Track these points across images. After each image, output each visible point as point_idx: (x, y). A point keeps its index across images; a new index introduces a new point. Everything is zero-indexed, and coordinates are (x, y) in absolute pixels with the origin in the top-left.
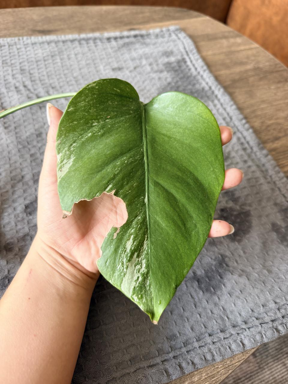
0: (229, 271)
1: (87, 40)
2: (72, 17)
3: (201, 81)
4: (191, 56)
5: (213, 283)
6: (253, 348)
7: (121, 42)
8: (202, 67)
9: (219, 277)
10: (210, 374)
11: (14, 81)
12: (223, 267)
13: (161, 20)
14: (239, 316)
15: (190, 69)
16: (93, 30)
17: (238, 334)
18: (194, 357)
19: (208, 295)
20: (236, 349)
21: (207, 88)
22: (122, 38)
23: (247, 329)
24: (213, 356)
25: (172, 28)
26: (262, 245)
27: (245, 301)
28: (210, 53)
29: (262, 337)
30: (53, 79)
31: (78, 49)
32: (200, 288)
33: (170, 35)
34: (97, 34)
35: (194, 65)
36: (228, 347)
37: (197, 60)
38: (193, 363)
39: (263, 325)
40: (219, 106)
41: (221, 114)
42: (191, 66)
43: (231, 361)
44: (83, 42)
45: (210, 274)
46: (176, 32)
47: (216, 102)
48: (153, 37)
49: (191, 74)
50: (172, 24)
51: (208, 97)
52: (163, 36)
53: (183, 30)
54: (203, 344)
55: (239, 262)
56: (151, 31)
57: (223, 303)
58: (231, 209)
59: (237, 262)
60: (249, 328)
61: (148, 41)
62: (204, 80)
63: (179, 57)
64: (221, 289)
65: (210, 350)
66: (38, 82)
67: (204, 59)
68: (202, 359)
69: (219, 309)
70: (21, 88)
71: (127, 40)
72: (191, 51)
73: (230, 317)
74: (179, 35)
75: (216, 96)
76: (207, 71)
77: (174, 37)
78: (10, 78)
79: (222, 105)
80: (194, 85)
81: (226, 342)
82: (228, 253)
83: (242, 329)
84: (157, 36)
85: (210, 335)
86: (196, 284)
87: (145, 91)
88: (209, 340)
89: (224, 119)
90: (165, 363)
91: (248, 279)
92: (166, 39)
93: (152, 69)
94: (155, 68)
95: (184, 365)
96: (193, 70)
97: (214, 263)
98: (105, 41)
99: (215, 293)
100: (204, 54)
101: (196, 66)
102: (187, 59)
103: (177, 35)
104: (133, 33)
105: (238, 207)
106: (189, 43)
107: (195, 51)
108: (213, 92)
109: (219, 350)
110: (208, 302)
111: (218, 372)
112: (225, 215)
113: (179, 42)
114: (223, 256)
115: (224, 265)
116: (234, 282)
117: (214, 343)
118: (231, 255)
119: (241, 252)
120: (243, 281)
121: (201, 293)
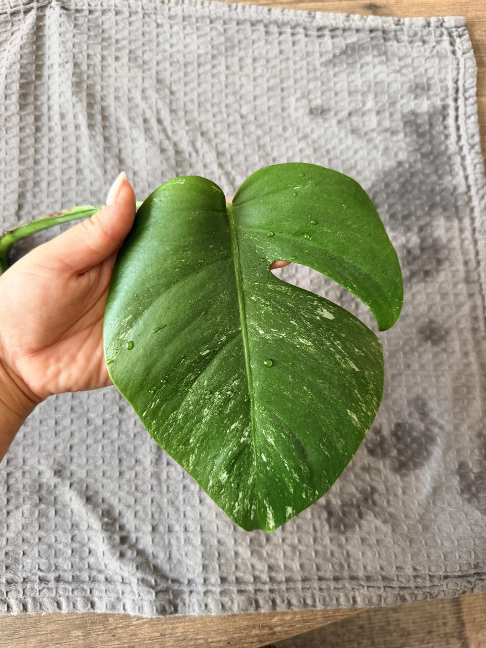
0: (373, 511)
1: (282, 25)
3: (458, 168)
4: (461, 102)
5: (348, 520)
8: (472, 136)
9: (357, 515)
11: (143, 105)
12: (367, 504)
14: (362, 569)
15: (447, 137)
17: (353, 589)
18: (292, 597)
19: (334, 532)
20: (343, 604)
21: (462, 189)
22: (346, 30)
23: (366, 588)
24: (315, 602)
26: (431, 490)
27: (377, 556)
29: (380, 600)
30: (206, 111)
31: (262, 45)
32: (328, 521)
33: (440, 38)
34: (300, 13)
35: (458, 128)
36: (334, 599)
38: (289, 603)
39: (387, 589)
40: (468, 234)
41: (465, 252)
42: (452, 130)
44: (274, 30)
49: (446, 149)
51: (457, 209)
53: (470, 28)
54: (307, 587)
55: (391, 503)
57: (349, 547)
59: (388, 502)
60: (368, 587)
61: (393, 46)
62: (464, 167)
63: (438, 102)
64: (354, 532)
65: (313, 595)
66: (181, 114)
68: (300, 602)
69: (342, 552)
70: (153, 122)
72: (465, 91)
73: (352, 566)
74: (458, 42)
75: (472, 210)
76: (477, 149)
77: (445, 44)
78: (137, 95)
79: (474, 230)
80: (443, 175)
81: (335, 592)
82: (381, 488)
83: (360, 584)
84: (414, 37)
86: (325, 515)
88: (316, 585)
89: (466, 263)
90: (258, 593)
91: (393, 530)
92: (428, 49)
93: (379, 123)
94: (387, 124)
95: (278, 601)
96: (453, 138)
97: (358, 496)
98: (314, 33)
99: (344, 533)
101: (462, 130)
102: (451, 112)
104: (370, 21)
105: (422, 427)
108: (469, 201)
109: (324, 598)
110: (331, 540)
111: (315, 619)
112: (399, 433)
113: (450, 61)
114: (374, 490)
115: (370, 502)
116: (373, 526)
117: (320, 589)
118: (384, 492)
119: (400, 491)
120: (386, 529)
121: (327, 528)
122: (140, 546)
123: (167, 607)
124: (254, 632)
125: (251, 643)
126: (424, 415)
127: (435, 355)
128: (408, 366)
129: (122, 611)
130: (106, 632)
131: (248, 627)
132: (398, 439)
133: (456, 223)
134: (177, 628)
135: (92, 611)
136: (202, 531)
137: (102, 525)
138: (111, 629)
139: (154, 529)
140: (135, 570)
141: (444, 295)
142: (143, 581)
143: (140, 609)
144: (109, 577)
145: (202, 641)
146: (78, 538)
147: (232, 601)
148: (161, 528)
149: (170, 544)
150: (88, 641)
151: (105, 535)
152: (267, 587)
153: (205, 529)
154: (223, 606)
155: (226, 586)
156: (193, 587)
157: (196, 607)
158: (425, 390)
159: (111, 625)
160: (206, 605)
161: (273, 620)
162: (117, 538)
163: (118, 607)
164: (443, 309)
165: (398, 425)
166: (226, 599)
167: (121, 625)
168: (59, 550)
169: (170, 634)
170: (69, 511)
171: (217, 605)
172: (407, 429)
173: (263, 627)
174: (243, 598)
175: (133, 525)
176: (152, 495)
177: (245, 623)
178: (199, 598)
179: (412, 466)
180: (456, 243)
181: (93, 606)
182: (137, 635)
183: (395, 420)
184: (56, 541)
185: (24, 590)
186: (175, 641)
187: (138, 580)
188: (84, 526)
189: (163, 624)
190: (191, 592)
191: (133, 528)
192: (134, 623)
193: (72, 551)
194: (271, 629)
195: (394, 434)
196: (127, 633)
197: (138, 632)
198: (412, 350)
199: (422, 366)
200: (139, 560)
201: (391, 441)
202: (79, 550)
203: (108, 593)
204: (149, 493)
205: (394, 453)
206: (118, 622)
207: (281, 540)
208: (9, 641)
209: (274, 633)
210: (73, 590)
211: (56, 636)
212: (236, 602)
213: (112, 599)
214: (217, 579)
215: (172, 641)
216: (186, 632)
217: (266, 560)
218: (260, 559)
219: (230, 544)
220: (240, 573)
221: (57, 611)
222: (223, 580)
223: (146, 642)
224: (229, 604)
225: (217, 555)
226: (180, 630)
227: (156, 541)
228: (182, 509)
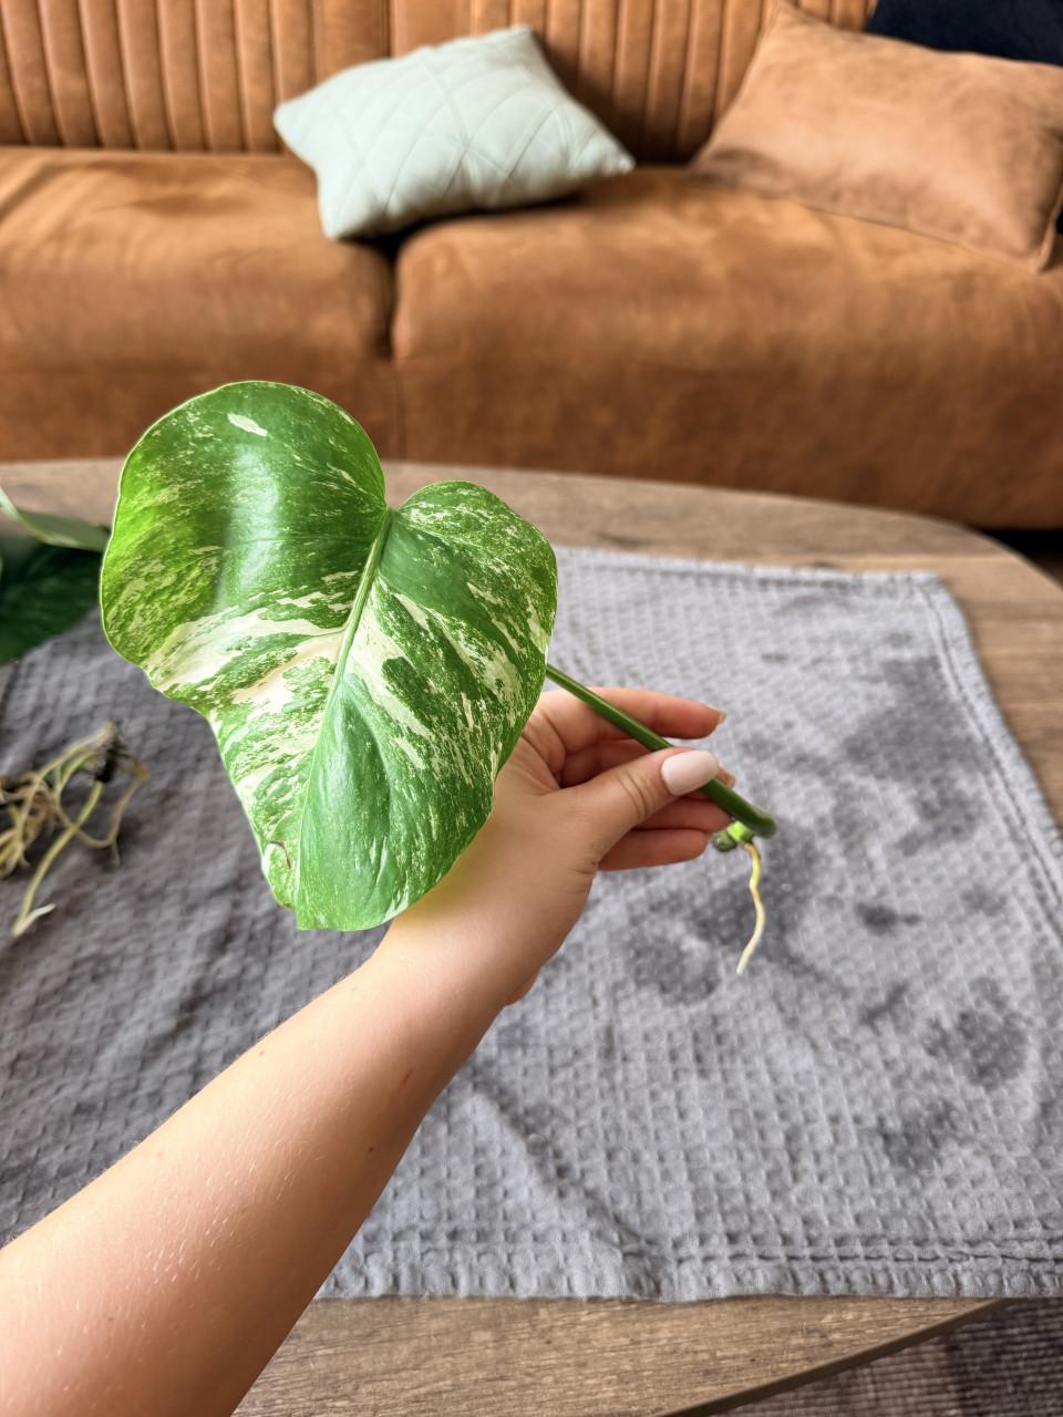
0: (955, 1138)
1: (716, 577)
2: (686, 512)
3: (967, 718)
4: (953, 652)
5: (917, 1150)
6: (979, 1300)
7: (791, 594)
8: (976, 685)
9: (930, 1144)
10: (879, 1318)
12: (943, 1127)
13: (896, 549)
14: (958, 1228)
15: (944, 686)
16: (731, 554)
17: (951, 1261)
18: (851, 1272)
19: (901, 1170)
20: (940, 1287)
21: (979, 737)
22: (795, 583)
23: (972, 1259)
24: (891, 1283)
25: (920, 576)
26: (1038, 1109)
27: (978, 1205)
28: (1003, 652)
29: (1001, 1282)
30: (634, 655)
31: (693, 596)
32: (888, 1153)
33: (911, 593)
34: (737, 567)
35: (956, 678)
36: (923, 1278)
37: (966, 666)
38: (848, 1280)
39: (1008, 1260)
40: (1000, 786)
41: (1001, 807)
42: (949, 679)
43: (927, 1309)
44: (707, 582)
45: (911, 1132)
46: (927, 589)
47: (995, 776)
48: (868, 591)
49: (946, 699)
50: (918, 566)
51: (977, 761)
52: (893, 595)
53: (945, 583)
54: (874, 1255)
55: (981, 1127)
56: (867, 577)
57: (929, 1193)
58: (984, 1019)
59: (975, 1125)
60: (976, 1257)
61: (854, 599)
62: (975, 717)
63: (924, 652)
64: (931, 1168)
65: (886, 1270)
66: (603, 655)
67: (985, 667)
68: (867, 1280)
69: (919, 1202)
71: (804, 591)
72: (955, 641)
73: (941, 1224)
74: (934, 597)
75: (997, 763)
76: (987, 699)
77: (919, 599)
79: (1007, 785)
80: (949, 725)
81: (923, 1265)
82: (960, 1104)
83: (961, 1253)
84: (879, 591)
85: (891, 1243)
86: (879, 1142)
87: (830, 720)
88: (885, 1249)
89: (1007, 820)
90: (794, 1262)
91: (994, 1165)
92: (898, 603)
93: (855, 671)
94: (864, 671)
95: (830, 1276)
96: (953, 689)
97: (926, 1113)
98: (755, 586)
99: (916, 1172)
100: (989, 652)
101: (963, 680)
102: (944, 662)
103: (927, 597)
104: (822, 575)
105: (1000, 1019)
106: (953, 622)
107: (965, 642)
108: (991, 752)
109: (906, 1275)
110: (898, 1181)
111: (897, 1319)
112: (968, 1027)
113: (930, 615)
114: (948, 1107)
115: (946, 1124)
116: (960, 1161)
117: (897, 1260)
118: (965, 1110)
119: (989, 1110)
120: (982, 1165)
121: (886, 1162)
122: (590, 1184)
123: (643, 1280)
124: (796, 1341)
125: (794, 1361)
126: (999, 1004)
127: (995, 928)
128: (960, 940)
129: (564, 1292)
130: (535, 1335)
131: (782, 1331)
132: (969, 1036)
133: (981, 779)
134: (658, 1330)
135: (511, 1293)
136: (688, 1159)
137: (527, 1146)
138: (543, 1330)
139: (610, 1156)
140: (585, 1216)
141: (987, 857)
142: (599, 1234)
143: (599, 1281)
144: (538, 1233)
145: (705, 1356)
146: (486, 1171)
147: (752, 1270)
148: (621, 1156)
149: (637, 1181)
150: (502, 1350)
151: (532, 1160)
152: (807, 1252)
153: (691, 1157)
154: (739, 1279)
155: (739, 1248)
156: (683, 1252)
157: (692, 1283)
158: (991, 970)
159: (544, 1321)
160: (709, 1281)
161: (823, 1321)
162: (552, 1170)
163: (558, 1284)
164: (989, 873)
165: (964, 1017)
166: (741, 1266)
167: (560, 1323)
168: (455, 1190)
169: (649, 1341)
170: (470, 1130)
171: (727, 1277)
172: (978, 1021)
173: (809, 1332)
174: (770, 1264)
175: (575, 1150)
176: (604, 1104)
177: (777, 1324)
178: (695, 1268)
179: (998, 1075)
180: (987, 797)
181: (513, 1285)
182: (590, 1341)
183: (958, 1008)
184: (449, 1175)
185: (395, 1252)
186: (657, 1355)
187: (592, 1234)
188: (494, 1154)
189: (634, 1324)
190: (680, 1261)
191: (576, 1155)
192: (585, 1319)
193: (478, 1192)
194: (823, 1336)
195: (960, 1029)
196: (573, 1338)
197: (592, 1336)
198: (960, 920)
199: (980, 941)
200: (590, 1202)
201: (957, 1039)
202: (487, 1183)
203: (540, 1259)
204: (598, 1101)
205: (967, 1054)
206: (556, 1316)
207: (816, 1179)
208: (361, 1349)
209: (830, 1344)
210: (479, 1256)
211: (447, 1341)
212: (759, 1274)
213: (548, 1269)
214: (721, 1238)
215: (652, 1355)
216: (676, 1338)
217: (796, 1210)
218: (788, 1208)
219: (736, 1181)
220: (759, 1230)
221: (451, 1291)
222: (732, 1238)
223: (606, 1355)
224: (748, 1276)
225: (716, 1198)
226: (664, 1334)
227: (615, 1175)
228: (651, 1126)
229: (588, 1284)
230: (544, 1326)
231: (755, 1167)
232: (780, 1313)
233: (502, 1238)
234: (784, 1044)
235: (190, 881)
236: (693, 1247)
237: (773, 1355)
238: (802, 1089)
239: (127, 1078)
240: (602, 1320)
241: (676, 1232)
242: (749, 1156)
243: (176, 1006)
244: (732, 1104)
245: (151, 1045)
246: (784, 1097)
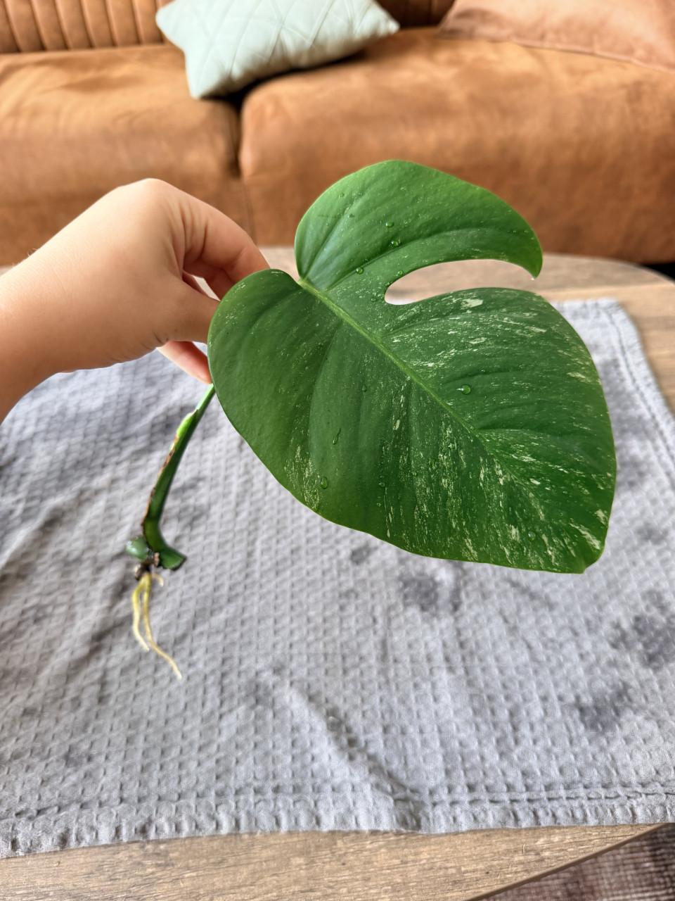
0: (631, 708)
3: (639, 402)
4: (628, 355)
5: (604, 718)
6: (650, 825)
8: (646, 378)
9: (613, 714)
10: (577, 840)
12: (623, 700)
13: (588, 283)
14: (634, 773)
15: (623, 380)
17: (629, 798)
18: (557, 809)
19: (593, 733)
20: (621, 818)
21: (648, 416)
23: (644, 796)
24: (585, 815)
25: (604, 302)
27: (648, 757)
28: (665, 352)
29: (665, 812)
32: (583, 721)
33: (598, 315)
35: (631, 373)
36: (609, 811)
37: (638, 364)
38: (554, 815)
39: (670, 796)
40: (663, 450)
41: (664, 465)
42: (626, 374)
43: (612, 832)
45: (600, 705)
46: (609, 310)
47: (659, 442)
49: (624, 389)
50: (604, 295)
51: (647, 433)
52: (585, 316)
53: (623, 306)
54: (573, 796)
55: (650, 699)
57: (613, 749)
58: (652, 620)
59: (646, 698)
60: (647, 794)
62: (645, 401)
63: (608, 357)
64: (614, 730)
65: (582, 806)
67: (651, 364)
68: (568, 814)
69: (605, 756)
72: (630, 347)
73: (621, 771)
74: (614, 316)
75: (661, 433)
76: (653, 387)
77: (604, 318)
79: (668, 449)
80: (626, 408)
81: (608, 802)
82: (634, 683)
83: (636, 792)
85: (586, 787)
86: (577, 714)
88: (582, 792)
90: (515, 804)
91: (659, 727)
92: (589, 322)
95: (541, 813)
96: (628, 382)
97: (610, 691)
99: (603, 733)
100: (654, 353)
101: (635, 375)
102: (622, 363)
103: (610, 316)
105: (664, 620)
106: (629, 333)
107: (637, 347)
108: (657, 425)
109: (596, 810)
110: (590, 742)
111: (590, 840)
112: (641, 626)
113: (611, 329)
114: (626, 686)
115: (625, 698)
116: (635, 725)
117: (589, 799)
118: (639, 687)
119: (657, 687)
120: (651, 727)
121: (582, 728)
122: (371, 750)
123: (408, 818)
124: (518, 858)
125: (516, 872)
126: (663, 608)
127: (660, 553)
128: (634, 564)
129: (354, 827)
130: (334, 859)
131: (508, 851)
132: (641, 633)
133: (649, 443)
134: (421, 853)
135: (317, 828)
136: (440, 731)
137: (328, 725)
138: (340, 855)
139: (386, 730)
140: (368, 773)
141: (654, 502)
142: (377, 786)
143: (377, 819)
144: (336, 786)
145: (454, 871)
146: (299, 743)
147: (485, 812)
148: (393, 730)
149: (404, 748)
150: (311, 871)
151: (331, 735)
152: (525, 796)
153: (443, 729)
154: (475, 818)
155: (475, 795)
156: (436, 798)
157: (443, 821)
158: (657, 584)
159: (340, 849)
160: (455, 819)
161: (538, 843)
162: (344, 741)
163: (350, 821)
164: (655, 513)
165: (637, 619)
166: (477, 809)
167: (352, 850)
168: (277, 757)
169: (413, 861)
170: (289, 714)
171: (467, 817)
172: (648, 622)
173: (527, 851)
174: (498, 807)
175: (361, 728)
176: (381, 694)
177: (504, 846)
178: (445, 810)
179: (663, 660)
180: (654, 458)
181: (318, 822)
182: (373, 862)
183: (633, 614)
184: (274, 746)
185: (236, 803)
186: (419, 871)
187: (372, 786)
188: (305, 730)
189: (403, 848)
190: (435, 804)
191: (362, 731)
192: (369, 847)
193: (293, 758)
194: (538, 854)
195: (635, 628)
196: (360, 861)
197: (374, 859)
198: (634, 549)
199: (649, 563)
200: (371, 764)
201: (632, 635)
202: (300, 751)
203: (337, 804)
204: (377, 692)
205: (640, 647)
206: (349, 845)
207: (531, 743)
208: (215, 872)
209: (542, 860)
210: (294, 803)
211: (273, 865)
212: (490, 813)
213: (342, 811)
214: (463, 787)
215: (416, 871)
216: (433, 858)
217: (517, 765)
218: (511, 763)
219: (474, 746)
220: (490, 781)
221: (275, 828)
222: (471, 788)
223: (384, 872)
224: (482, 815)
225: (460, 759)
226: (425, 856)
227: (389, 744)
228: (414, 709)
229: (369, 821)
230: (340, 853)
231: (488, 736)
232: (507, 838)
233: (311, 790)
234: (508, 646)
235: (98, 552)
236: (443, 795)
237: (501, 869)
238: (521, 678)
239: (57, 689)
240: (380, 847)
241: (432, 783)
242: (484, 727)
243: (89, 638)
244: (472, 691)
245: (72, 666)
246: (509, 684)
